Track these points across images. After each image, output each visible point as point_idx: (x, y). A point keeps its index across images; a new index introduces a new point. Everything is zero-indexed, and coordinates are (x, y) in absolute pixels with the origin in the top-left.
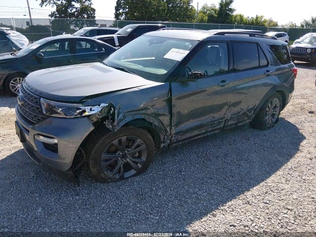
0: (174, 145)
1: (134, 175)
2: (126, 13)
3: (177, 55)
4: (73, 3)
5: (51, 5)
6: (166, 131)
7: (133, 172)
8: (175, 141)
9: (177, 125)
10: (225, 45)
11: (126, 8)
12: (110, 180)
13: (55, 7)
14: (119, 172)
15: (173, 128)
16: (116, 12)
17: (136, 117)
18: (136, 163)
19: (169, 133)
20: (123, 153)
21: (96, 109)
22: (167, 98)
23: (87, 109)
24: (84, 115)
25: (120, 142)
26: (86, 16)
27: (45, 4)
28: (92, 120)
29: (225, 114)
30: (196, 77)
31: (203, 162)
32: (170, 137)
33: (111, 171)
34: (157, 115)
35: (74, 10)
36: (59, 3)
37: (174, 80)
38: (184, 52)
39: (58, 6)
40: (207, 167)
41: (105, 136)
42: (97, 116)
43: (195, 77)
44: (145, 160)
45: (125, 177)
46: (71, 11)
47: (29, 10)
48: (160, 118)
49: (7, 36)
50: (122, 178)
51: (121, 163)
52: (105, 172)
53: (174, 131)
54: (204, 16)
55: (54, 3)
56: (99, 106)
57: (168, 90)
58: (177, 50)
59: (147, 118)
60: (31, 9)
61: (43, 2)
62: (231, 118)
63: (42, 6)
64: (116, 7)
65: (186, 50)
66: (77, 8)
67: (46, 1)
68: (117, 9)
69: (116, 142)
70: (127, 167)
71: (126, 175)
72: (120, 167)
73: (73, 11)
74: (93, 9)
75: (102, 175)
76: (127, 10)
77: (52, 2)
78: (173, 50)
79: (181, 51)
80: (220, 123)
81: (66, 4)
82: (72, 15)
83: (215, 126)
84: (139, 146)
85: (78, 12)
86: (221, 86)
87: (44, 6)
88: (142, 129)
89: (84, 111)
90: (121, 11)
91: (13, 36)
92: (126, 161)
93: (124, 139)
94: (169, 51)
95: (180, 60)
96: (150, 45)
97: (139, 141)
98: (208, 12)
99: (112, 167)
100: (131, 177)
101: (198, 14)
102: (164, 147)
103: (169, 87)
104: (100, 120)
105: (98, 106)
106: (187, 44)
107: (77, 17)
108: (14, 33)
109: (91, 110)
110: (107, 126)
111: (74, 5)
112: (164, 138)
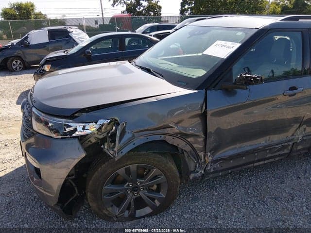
0: (211, 175)
1: (149, 215)
2: (192, 9)
3: (222, 50)
4: (141, 2)
5: (122, 5)
6: (198, 157)
7: (148, 210)
8: (212, 170)
9: (215, 150)
10: (299, 35)
11: (192, 3)
12: (115, 219)
13: (125, 6)
14: (128, 208)
15: (209, 154)
16: (181, 8)
17: (151, 139)
18: (153, 199)
19: (203, 161)
20: (135, 185)
21: (92, 128)
22: (200, 112)
23: (80, 127)
24: (74, 135)
25: (128, 171)
26: (152, 14)
27: (117, 4)
28: (90, 141)
29: (293, 135)
30: (248, 82)
31: (254, 204)
32: (204, 166)
33: (119, 206)
34: (183, 136)
35: (142, 8)
36: (129, 2)
37: (213, 85)
38: (232, 46)
39: (127, 5)
40: (257, 215)
41: (106, 163)
42: (97, 136)
43: (246, 83)
44: (164, 197)
45: (137, 216)
46: (139, 9)
47: (102, 10)
48: (189, 140)
49: (70, 34)
50: (132, 217)
51: (131, 197)
52: (108, 209)
53: (210, 158)
54: (277, 7)
55: (125, 3)
56: (96, 123)
57: (202, 101)
58: (223, 43)
59: (169, 139)
60: (103, 10)
61: (114, 2)
62: (302, 140)
63: (113, 6)
64: (181, 3)
65: (237, 42)
66: (144, 7)
67: (117, 2)
68: (183, 5)
69: (121, 171)
70: (140, 203)
71: (139, 213)
72: (130, 203)
73: (141, 10)
74: (159, 6)
75: (104, 211)
76: (193, 5)
77: (122, 1)
78: (218, 42)
79: (229, 44)
80: (284, 147)
81: (135, 3)
82: (140, 13)
83: (276, 152)
84: (155, 177)
85: (145, 10)
86: (290, 96)
87: (115, 6)
88: (159, 156)
89: (76, 130)
90: (186, 7)
91: (74, 34)
92: (139, 195)
93: (133, 167)
94: (212, 44)
95: (225, 58)
96: (189, 37)
97: (155, 171)
98: (281, 3)
99: (119, 202)
100: (144, 217)
101: (269, 6)
102: (195, 178)
103: (203, 98)
104: (99, 141)
105: (94, 123)
106: (240, 33)
107: (145, 15)
108: (76, 31)
109: (84, 128)
110: (107, 152)
111: (142, 4)
112: (196, 166)
